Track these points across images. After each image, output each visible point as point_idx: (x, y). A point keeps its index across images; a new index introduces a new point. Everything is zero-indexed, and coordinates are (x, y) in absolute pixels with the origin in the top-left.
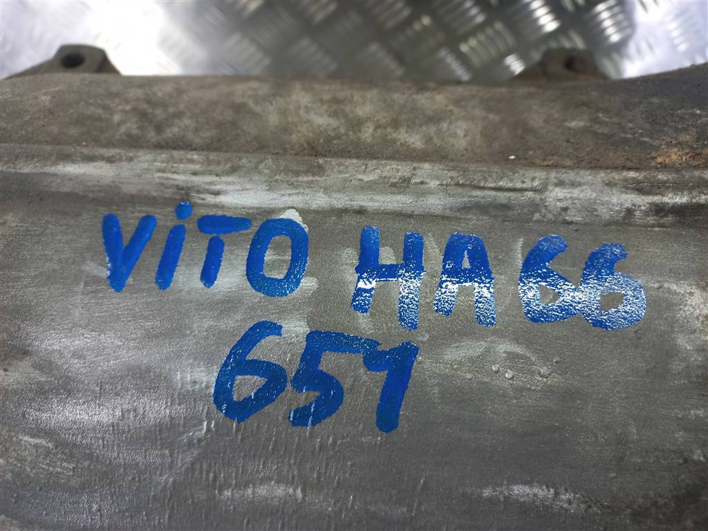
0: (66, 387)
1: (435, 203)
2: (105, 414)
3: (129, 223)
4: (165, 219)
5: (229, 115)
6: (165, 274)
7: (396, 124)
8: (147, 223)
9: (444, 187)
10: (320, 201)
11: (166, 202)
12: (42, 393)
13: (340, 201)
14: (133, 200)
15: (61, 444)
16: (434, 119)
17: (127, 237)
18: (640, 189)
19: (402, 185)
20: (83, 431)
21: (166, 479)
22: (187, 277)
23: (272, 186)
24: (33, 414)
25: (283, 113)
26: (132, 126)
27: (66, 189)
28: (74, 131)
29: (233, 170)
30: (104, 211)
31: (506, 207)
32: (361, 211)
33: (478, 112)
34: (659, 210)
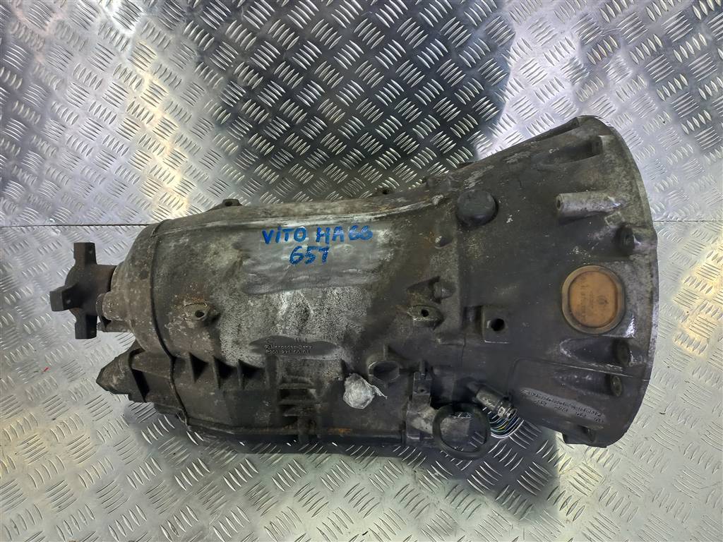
0: (259, 263)
1: (332, 222)
2: (267, 267)
3: (268, 232)
4: (276, 230)
5: (286, 211)
6: (277, 240)
7: (325, 209)
8: (272, 232)
9: (333, 218)
10: (308, 224)
11: (276, 227)
12: (254, 265)
13: (312, 223)
14: (268, 228)
15: (258, 275)
16: (334, 207)
17: (268, 235)
18: (372, 215)
19: (325, 219)
20: (262, 271)
21: (281, 278)
22: (282, 240)
23: (298, 222)
24: (252, 269)
25: (299, 209)
26: (264, 215)
27: (253, 227)
28: (250, 217)
29: (290, 220)
30: (262, 231)
31: (346, 221)
32: (317, 225)
33: (344, 205)
34: (376, 218)
